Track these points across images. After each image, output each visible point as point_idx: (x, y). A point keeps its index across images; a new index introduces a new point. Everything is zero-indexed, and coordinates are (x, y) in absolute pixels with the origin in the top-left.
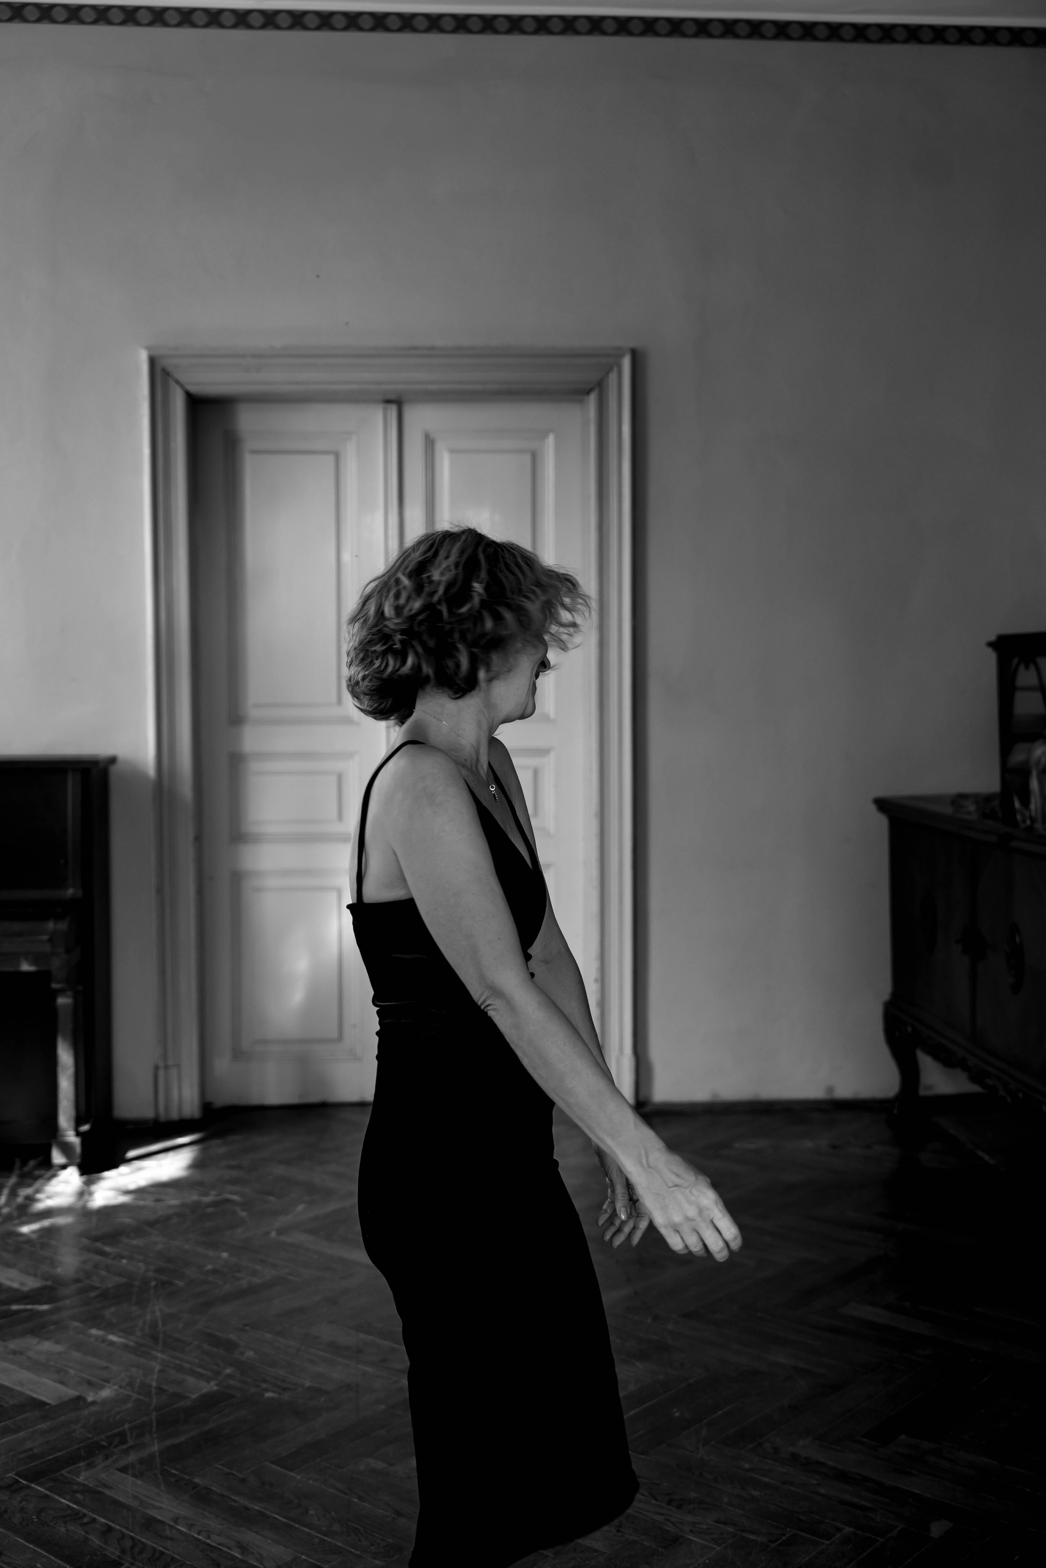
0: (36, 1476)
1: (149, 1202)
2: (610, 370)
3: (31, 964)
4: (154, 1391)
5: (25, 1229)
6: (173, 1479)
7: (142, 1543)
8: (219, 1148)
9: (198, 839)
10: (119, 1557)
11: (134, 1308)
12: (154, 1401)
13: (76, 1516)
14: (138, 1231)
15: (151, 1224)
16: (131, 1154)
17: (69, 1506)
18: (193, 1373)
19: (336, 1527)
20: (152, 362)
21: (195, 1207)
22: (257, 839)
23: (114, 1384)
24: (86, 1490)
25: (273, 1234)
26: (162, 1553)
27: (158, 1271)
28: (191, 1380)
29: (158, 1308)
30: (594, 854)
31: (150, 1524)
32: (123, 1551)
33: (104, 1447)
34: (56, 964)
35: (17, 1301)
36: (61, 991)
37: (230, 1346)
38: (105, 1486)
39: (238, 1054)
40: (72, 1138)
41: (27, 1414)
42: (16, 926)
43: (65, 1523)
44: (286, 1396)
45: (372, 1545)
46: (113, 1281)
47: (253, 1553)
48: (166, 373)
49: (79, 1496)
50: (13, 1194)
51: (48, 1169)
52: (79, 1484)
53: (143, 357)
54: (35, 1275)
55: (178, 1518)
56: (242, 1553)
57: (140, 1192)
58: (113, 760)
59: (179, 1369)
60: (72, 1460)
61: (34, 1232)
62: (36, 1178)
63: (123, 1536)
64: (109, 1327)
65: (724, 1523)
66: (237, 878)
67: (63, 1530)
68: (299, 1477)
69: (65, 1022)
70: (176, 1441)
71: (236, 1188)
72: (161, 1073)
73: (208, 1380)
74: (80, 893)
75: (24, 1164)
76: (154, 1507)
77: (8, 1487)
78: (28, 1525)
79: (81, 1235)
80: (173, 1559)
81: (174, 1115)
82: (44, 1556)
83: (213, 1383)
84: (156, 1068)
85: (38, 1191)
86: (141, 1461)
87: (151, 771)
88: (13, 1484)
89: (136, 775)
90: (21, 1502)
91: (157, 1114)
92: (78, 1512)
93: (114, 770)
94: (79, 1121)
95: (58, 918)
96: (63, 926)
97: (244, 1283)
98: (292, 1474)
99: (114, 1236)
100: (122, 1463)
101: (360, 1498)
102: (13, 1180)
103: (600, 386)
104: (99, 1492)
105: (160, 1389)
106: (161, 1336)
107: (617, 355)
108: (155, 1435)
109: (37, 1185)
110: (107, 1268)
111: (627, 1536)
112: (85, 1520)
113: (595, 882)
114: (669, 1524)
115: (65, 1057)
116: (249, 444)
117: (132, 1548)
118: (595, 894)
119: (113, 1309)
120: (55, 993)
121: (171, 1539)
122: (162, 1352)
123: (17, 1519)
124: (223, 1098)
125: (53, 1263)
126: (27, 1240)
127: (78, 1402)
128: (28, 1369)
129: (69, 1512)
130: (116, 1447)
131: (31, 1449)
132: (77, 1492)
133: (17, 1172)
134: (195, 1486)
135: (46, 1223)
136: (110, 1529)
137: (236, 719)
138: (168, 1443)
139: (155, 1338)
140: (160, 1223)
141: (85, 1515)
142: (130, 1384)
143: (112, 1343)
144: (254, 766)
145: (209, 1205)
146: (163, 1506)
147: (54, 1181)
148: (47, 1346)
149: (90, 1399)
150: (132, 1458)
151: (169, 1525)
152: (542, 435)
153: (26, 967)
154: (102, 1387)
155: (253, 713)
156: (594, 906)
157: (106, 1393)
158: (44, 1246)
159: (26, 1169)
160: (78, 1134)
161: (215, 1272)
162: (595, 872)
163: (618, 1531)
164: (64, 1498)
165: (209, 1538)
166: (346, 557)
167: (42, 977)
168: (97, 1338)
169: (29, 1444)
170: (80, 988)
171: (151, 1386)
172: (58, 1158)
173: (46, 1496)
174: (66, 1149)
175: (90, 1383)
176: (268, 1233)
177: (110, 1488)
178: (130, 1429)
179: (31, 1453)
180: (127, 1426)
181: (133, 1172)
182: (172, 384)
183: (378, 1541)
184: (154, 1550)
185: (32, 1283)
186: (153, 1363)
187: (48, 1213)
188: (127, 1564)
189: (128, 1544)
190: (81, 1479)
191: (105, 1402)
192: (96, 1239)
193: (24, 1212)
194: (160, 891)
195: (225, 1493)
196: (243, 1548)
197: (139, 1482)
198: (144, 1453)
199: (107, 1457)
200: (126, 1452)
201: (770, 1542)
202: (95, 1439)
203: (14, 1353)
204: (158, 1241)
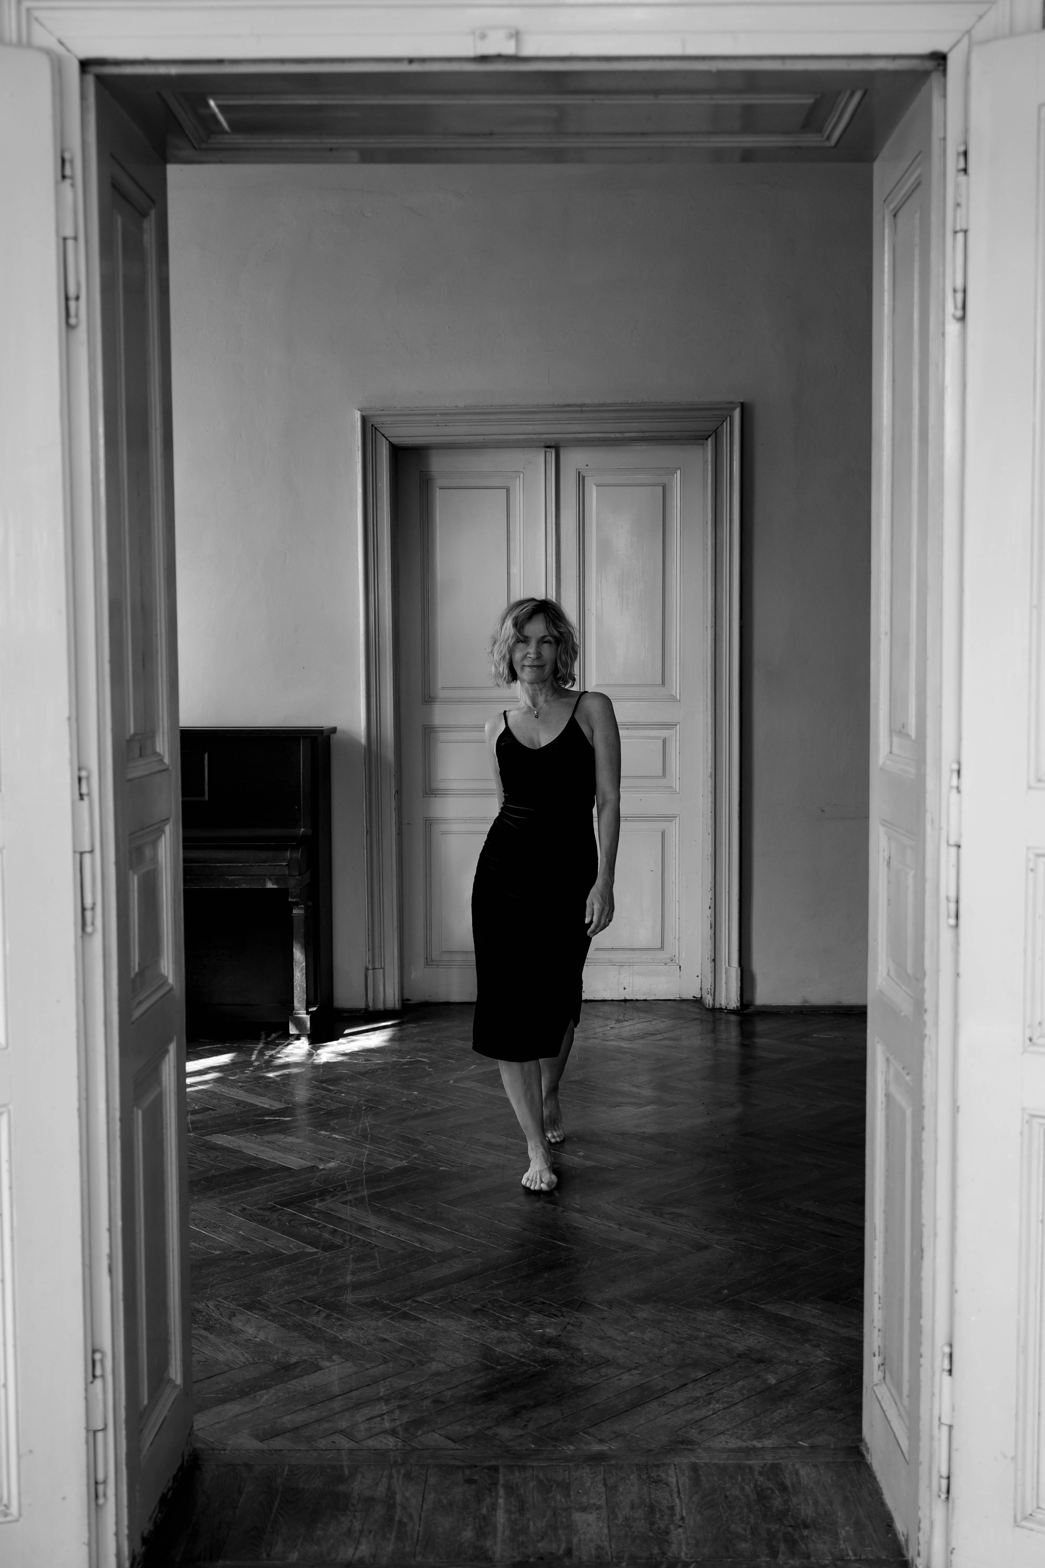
0: (287, 1204)
1: (361, 1061)
2: (724, 421)
3: (273, 884)
4: (364, 1164)
5: (271, 1075)
6: (376, 1209)
7: (357, 1238)
8: (412, 1029)
9: (398, 792)
10: (342, 1244)
11: (350, 1121)
12: (365, 1170)
13: (313, 1224)
14: (352, 1078)
15: (363, 1074)
16: (347, 1031)
17: (309, 1219)
18: (390, 1156)
19: (482, 1234)
20: (364, 420)
21: (394, 1065)
22: (445, 793)
23: (337, 1160)
24: (319, 1212)
25: (452, 1082)
26: (369, 1243)
27: (367, 1101)
28: (390, 1160)
29: (367, 1121)
30: (709, 807)
31: (361, 1229)
32: (345, 1241)
33: (331, 1191)
34: (292, 883)
35: (268, 1115)
36: (297, 904)
37: (417, 1142)
38: (332, 1210)
39: (429, 962)
40: (303, 1015)
41: (280, 1174)
42: (263, 855)
43: (307, 1227)
44: (454, 1170)
45: (505, 1243)
46: (334, 1106)
47: (428, 1244)
48: (375, 428)
49: (315, 1214)
50: (261, 1053)
51: (286, 1038)
52: (315, 1209)
53: (358, 415)
54: (281, 1101)
55: (380, 1227)
56: (421, 1244)
57: (352, 1055)
58: (334, 730)
59: (382, 1153)
60: (311, 1197)
61: (277, 1076)
62: (278, 1045)
63: (345, 1234)
64: (333, 1130)
65: (740, 1240)
66: (429, 823)
67: (306, 1230)
68: (460, 1210)
69: (299, 929)
70: (379, 1190)
71: (426, 1054)
72: (370, 972)
73: (402, 1160)
74: (309, 832)
75: (268, 1035)
76: (364, 1221)
77: (269, 1209)
78: (283, 1227)
79: (312, 1079)
80: (376, 1245)
81: (380, 1007)
82: (295, 1242)
83: (404, 1162)
84: (367, 969)
85: (278, 1052)
86: (356, 1199)
87: (363, 740)
88: (272, 1208)
89: (352, 742)
90: (278, 1216)
91: (367, 1005)
92: (315, 1222)
93: (334, 737)
94: (308, 1005)
95: (294, 849)
96: (298, 855)
97: (429, 1109)
98: (455, 1208)
99: (335, 1081)
100: (344, 1200)
101: (499, 1221)
102: (261, 1045)
103: (716, 433)
104: (329, 1213)
105: (368, 1164)
106: (369, 1136)
107: (729, 408)
108: (365, 1187)
109: (278, 1049)
110: (331, 1098)
111: (674, 1244)
112: (320, 1226)
113: (710, 830)
114: (703, 1240)
115: (299, 955)
116: (439, 482)
117: (350, 1240)
118: (709, 839)
119: (335, 1121)
120: (291, 906)
121: (375, 1236)
122: (369, 1144)
123: (276, 1224)
124: (416, 997)
125: (292, 1095)
126: (273, 1081)
127: (313, 1169)
128: (278, 1151)
129: (309, 1222)
130: (339, 1191)
131: (283, 1191)
132: (313, 1212)
133: (263, 1041)
134: (391, 1212)
135: (286, 1071)
136: (336, 1231)
137: (429, 699)
138: (374, 1191)
139: (365, 1137)
140: (370, 1073)
141: (319, 1224)
142: (349, 1161)
143: (336, 1139)
144: (442, 736)
145: (404, 1064)
146: (370, 1221)
147: (290, 1047)
148: (290, 1139)
149: (321, 1167)
150: (350, 1197)
151: (374, 1230)
152: (672, 471)
153: (270, 885)
154: (329, 1162)
155: (442, 694)
156: (709, 849)
157: (332, 1165)
158: (284, 1085)
159: (269, 1039)
160: (308, 1013)
161: (408, 1102)
162: (709, 822)
163: (668, 1242)
164: (306, 1216)
165: (400, 1236)
166: (514, 570)
167: (282, 893)
168: (325, 1136)
169: (282, 1189)
170: (310, 904)
171: (362, 1162)
172: (293, 1030)
173: (295, 1214)
174: (299, 1023)
175: (321, 1159)
176: (448, 1081)
177: (336, 1211)
178: (348, 1183)
179: (283, 1193)
180: (346, 1182)
181: (348, 1042)
182: (379, 435)
183: (509, 1242)
184: (365, 1241)
185: (277, 1106)
186: (364, 1150)
187: (286, 1066)
188: (347, 1247)
189: (348, 1238)
190: (316, 1206)
191: (331, 1169)
192: (322, 1082)
193: (269, 1065)
194: (369, 832)
195: (411, 1216)
196: (421, 1242)
197: (354, 1209)
198: (358, 1195)
199: (333, 1196)
200: (346, 1194)
201: (768, 1250)
202: (325, 1187)
203: (269, 1142)
204: (368, 1084)
